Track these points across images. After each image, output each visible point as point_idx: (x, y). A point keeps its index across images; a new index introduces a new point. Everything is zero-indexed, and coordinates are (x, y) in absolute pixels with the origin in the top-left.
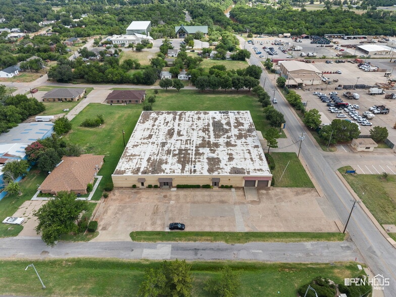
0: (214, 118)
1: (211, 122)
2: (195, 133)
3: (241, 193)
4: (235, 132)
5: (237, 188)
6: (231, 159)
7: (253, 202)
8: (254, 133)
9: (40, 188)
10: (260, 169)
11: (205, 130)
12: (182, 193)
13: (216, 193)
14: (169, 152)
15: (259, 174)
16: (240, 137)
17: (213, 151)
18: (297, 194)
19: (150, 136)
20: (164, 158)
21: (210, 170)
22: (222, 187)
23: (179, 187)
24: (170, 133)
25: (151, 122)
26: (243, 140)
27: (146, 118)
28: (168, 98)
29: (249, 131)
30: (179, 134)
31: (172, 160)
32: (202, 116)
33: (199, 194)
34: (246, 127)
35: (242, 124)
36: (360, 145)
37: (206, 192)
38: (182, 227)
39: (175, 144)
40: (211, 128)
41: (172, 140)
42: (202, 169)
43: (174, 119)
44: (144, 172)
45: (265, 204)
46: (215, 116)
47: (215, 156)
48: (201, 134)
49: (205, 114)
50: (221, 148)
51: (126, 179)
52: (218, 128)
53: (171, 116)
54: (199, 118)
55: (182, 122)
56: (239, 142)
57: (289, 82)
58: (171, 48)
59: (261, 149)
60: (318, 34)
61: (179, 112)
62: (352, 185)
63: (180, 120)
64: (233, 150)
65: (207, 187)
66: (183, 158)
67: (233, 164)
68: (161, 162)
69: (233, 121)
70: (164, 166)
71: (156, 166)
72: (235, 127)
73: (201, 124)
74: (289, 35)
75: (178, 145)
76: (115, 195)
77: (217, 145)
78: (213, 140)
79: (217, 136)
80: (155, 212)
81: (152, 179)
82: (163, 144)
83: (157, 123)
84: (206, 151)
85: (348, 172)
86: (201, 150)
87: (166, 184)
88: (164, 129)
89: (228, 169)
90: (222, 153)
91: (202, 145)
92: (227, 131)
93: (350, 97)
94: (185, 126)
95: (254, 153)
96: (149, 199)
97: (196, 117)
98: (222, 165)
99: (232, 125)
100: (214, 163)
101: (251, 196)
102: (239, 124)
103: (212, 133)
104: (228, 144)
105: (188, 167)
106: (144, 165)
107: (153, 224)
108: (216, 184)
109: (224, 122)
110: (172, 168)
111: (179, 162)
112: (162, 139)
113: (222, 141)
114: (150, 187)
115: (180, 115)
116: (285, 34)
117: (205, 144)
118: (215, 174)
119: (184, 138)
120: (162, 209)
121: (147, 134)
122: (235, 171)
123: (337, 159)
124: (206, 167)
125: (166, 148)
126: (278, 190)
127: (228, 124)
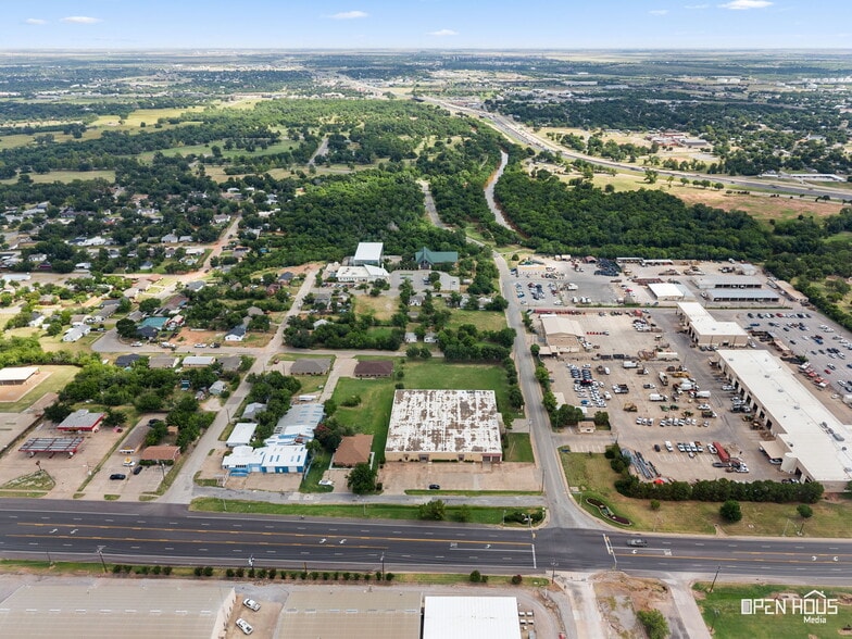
0: (461, 398)
1: (459, 403)
2: (445, 414)
3: (479, 465)
4: (479, 413)
5: (477, 462)
6: (473, 439)
7: (487, 472)
8: (495, 416)
9: (333, 460)
10: (495, 447)
11: (454, 411)
12: (436, 465)
13: (461, 466)
14: (424, 433)
15: (493, 451)
16: (482, 419)
17: (460, 432)
18: (521, 467)
19: (407, 418)
20: (421, 438)
21: (457, 449)
22: (466, 461)
23: (433, 461)
24: (424, 414)
25: (405, 403)
26: (485, 422)
27: (400, 399)
28: (415, 368)
29: (491, 413)
30: (432, 416)
31: (428, 440)
32: (451, 395)
33: (449, 466)
34: (489, 408)
35: (486, 406)
36: (583, 427)
37: (454, 465)
38: (438, 487)
39: (428, 425)
40: (459, 410)
41: (425, 422)
42: (450, 448)
43: (426, 399)
44: (408, 450)
45: (496, 473)
46: (462, 395)
47: (461, 436)
48: (451, 415)
49: (454, 393)
50: (466, 429)
51: (395, 454)
52: (465, 409)
53: (423, 395)
54: (448, 399)
55: (433, 403)
56: (481, 424)
57: (543, 350)
58: (413, 294)
59: (498, 431)
60: (609, 257)
61: (430, 391)
62: (563, 460)
63: (431, 400)
64: (476, 432)
65: (455, 461)
66: (436, 437)
67: (475, 443)
68: (419, 441)
69: (478, 402)
70: (422, 445)
71: (416, 445)
72: (480, 409)
73: (450, 405)
74: (568, 257)
75: (431, 427)
76: (387, 466)
77: (463, 427)
78: (460, 422)
79: (464, 418)
80: (419, 478)
81: (414, 454)
82: (419, 425)
83: (410, 404)
84: (453, 431)
85: (565, 450)
86: (450, 431)
87: (424, 458)
88: (418, 410)
89: (471, 447)
90: (466, 434)
91: (451, 427)
92: (472, 412)
93: (601, 372)
94: (435, 407)
95: (493, 433)
96: (412, 470)
97: (445, 397)
98: (466, 444)
99: (477, 406)
100: (460, 442)
101: (487, 468)
102: (484, 405)
103: (459, 415)
104: (472, 426)
105: (440, 446)
106: (406, 444)
107: (419, 485)
108: (461, 459)
109: (470, 403)
110: (428, 446)
111: (433, 441)
112: (417, 421)
113: (467, 422)
114: (412, 460)
115: (431, 395)
116: (564, 257)
117: (454, 425)
118: (461, 451)
119: (436, 419)
120: (423, 476)
121: (404, 415)
122: (476, 449)
123: (561, 439)
124: (454, 446)
125: (421, 429)
126: (507, 464)
127: (474, 405)
